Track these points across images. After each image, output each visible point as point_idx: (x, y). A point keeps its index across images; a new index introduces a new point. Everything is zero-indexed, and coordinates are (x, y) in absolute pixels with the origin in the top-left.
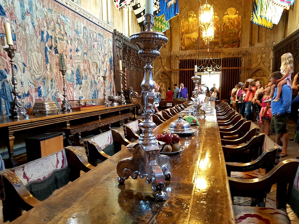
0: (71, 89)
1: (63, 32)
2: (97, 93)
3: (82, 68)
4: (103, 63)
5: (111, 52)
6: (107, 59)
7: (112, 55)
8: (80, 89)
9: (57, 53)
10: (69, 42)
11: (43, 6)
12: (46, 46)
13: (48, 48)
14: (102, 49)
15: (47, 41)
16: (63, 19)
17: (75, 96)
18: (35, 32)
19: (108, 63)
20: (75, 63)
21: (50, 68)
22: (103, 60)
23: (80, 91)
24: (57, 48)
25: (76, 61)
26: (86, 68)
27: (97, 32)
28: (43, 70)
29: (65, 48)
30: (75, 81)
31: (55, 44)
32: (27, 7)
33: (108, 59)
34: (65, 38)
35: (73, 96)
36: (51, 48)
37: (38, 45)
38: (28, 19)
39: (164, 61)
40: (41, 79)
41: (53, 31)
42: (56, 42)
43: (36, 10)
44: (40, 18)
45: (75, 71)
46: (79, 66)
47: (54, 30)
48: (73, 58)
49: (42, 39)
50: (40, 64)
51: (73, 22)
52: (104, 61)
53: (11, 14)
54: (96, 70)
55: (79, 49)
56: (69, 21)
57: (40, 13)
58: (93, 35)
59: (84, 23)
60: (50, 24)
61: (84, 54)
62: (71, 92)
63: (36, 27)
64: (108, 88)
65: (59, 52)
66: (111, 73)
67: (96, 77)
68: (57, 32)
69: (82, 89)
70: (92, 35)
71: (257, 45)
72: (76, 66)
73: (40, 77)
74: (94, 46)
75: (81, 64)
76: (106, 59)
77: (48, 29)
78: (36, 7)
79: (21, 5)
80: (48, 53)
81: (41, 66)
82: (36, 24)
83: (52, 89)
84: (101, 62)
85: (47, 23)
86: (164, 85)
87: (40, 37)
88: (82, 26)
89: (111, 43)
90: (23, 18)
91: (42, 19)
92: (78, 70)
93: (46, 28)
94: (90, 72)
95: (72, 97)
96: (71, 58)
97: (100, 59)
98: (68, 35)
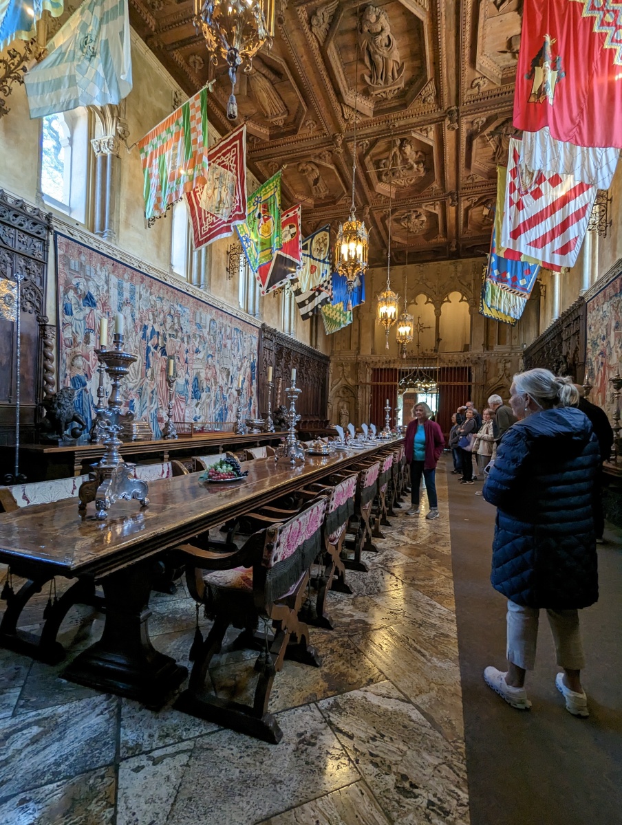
0: (183, 405)
1: (176, 327)
2: (224, 412)
3: (203, 375)
4: (239, 369)
5: (254, 354)
6: (247, 364)
7: (256, 357)
8: (197, 406)
9: (165, 354)
10: (186, 339)
11: (151, 294)
12: (149, 345)
13: (152, 349)
14: (238, 350)
15: (151, 338)
16: (179, 309)
17: (186, 415)
18: (135, 326)
19: (249, 370)
20: (193, 369)
21: (152, 374)
22: (239, 366)
23: (197, 409)
24: (166, 348)
25: (194, 366)
26: (209, 375)
27: (233, 326)
28: (140, 377)
29: (177, 348)
30: (190, 394)
31: (162, 343)
32: (127, 295)
33: (249, 364)
34: (180, 334)
35: (184, 416)
36: (156, 348)
37: (137, 344)
38: (127, 309)
39: (348, 369)
40: (135, 390)
41: (161, 325)
42: (165, 339)
43: (140, 299)
44: (145, 309)
45: (191, 379)
46: (198, 374)
47: (163, 324)
48: (189, 362)
49: (144, 336)
50: (136, 369)
51: (194, 313)
52: (242, 366)
53: (104, 305)
54: (225, 379)
55: (201, 348)
56: (188, 311)
57: (145, 303)
58: (226, 330)
59: (211, 314)
60: (158, 316)
61: (208, 357)
62: (182, 410)
63: (136, 321)
64: (245, 406)
65: (169, 353)
66: (251, 384)
67: (225, 389)
68: (168, 326)
69: (199, 406)
70: (223, 330)
71: (497, 348)
72: (193, 374)
73: (136, 386)
74: (225, 346)
75: (201, 370)
76: (245, 364)
77: (154, 322)
78: (140, 295)
79: (119, 293)
80: (150, 355)
81: (138, 372)
82: (137, 316)
83: (151, 404)
84: (235, 368)
85: (153, 315)
86: (345, 407)
87: (141, 334)
88: (209, 317)
89: (255, 342)
90: (120, 309)
91: (147, 310)
92: (196, 379)
93: (151, 322)
94: (216, 383)
95: (182, 417)
96: (186, 362)
97: (235, 363)
98: (184, 330)
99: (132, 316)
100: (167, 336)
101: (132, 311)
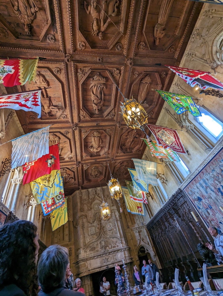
18: (216, 193)
32: (204, 185)
38: (209, 190)
53: (203, 196)
57: (210, 180)
60: (219, 179)
77: (220, 183)
78: (207, 179)
79: (202, 187)
90: (207, 192)
91: (214, 182)
99: (212, 190)
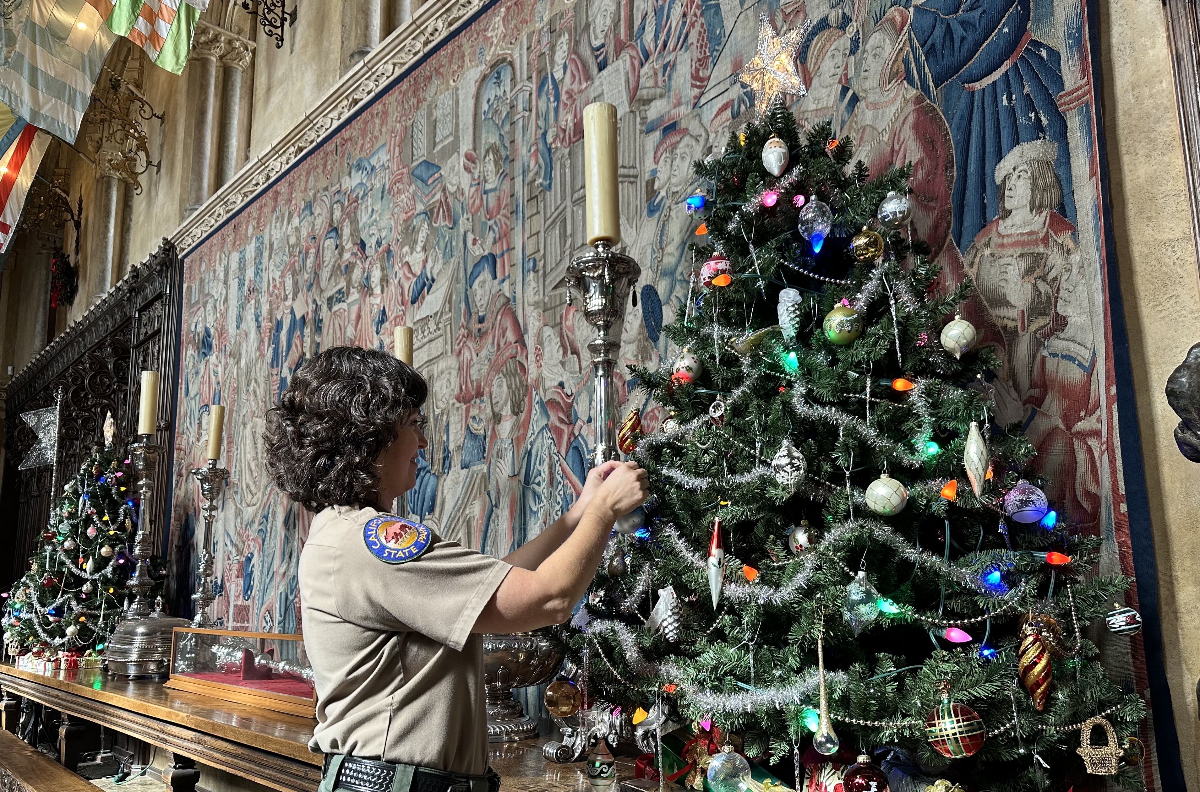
3: (445, 388)
11: (289, 219)
12: (284, 372)
15: (289, 350)
18: (261, 343)
28: (264, 482)
29: (350, 331)
32: (250, 273)
34: (357, 274)
37: (263, 388)
38: (249, 312)
40: (255, 524)
41: (309, 289)
42: (319, 325)
43: (270, 257)
47: (314, 280)
49: (275, 356)
53: (221, 334)
55: (434, 268)
57: (278, 258)
61: (471, 279)
63: (263, 326)
73: (256, 514)
75: (440, 367)
77: (295, 295)
78: (272, 247)
82: (266, 308)
85: (294, 273)
87: (269, 355)
90: (239, 322)
91: (282, 273)
93: (290, 299)
98: (371, 243)
99: (257, 320)
100: (325, 313)
101: (257, 308)
